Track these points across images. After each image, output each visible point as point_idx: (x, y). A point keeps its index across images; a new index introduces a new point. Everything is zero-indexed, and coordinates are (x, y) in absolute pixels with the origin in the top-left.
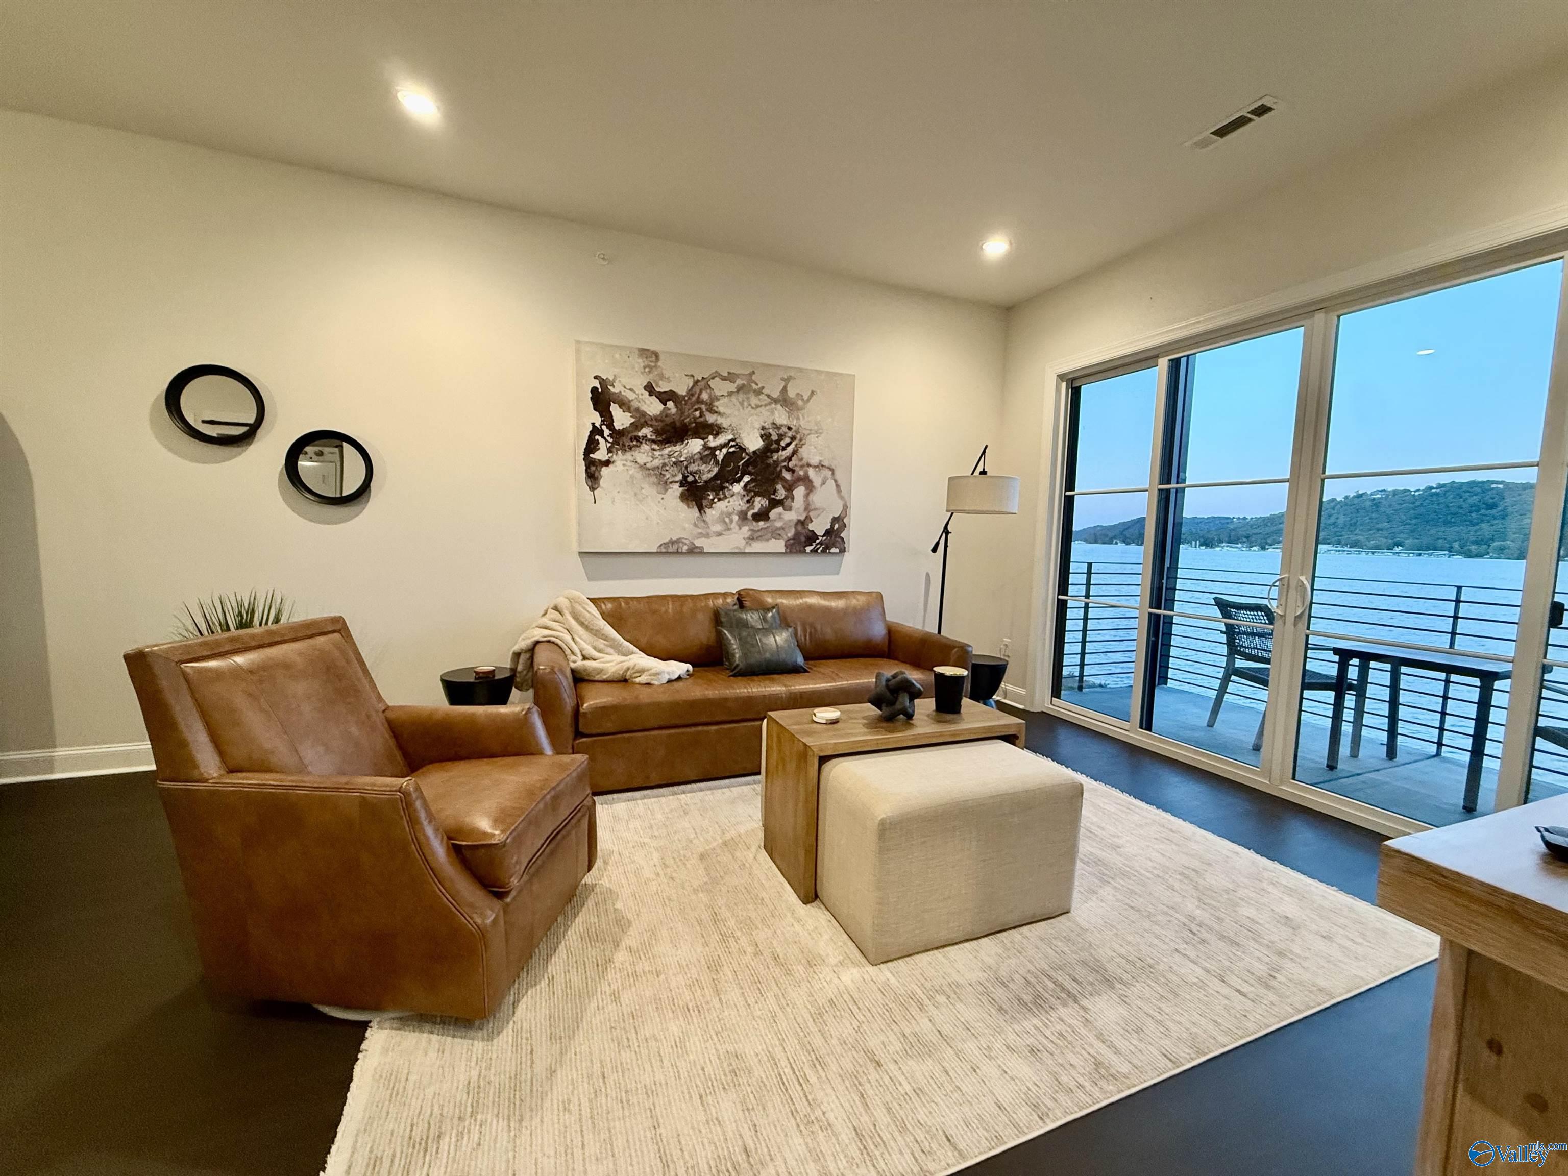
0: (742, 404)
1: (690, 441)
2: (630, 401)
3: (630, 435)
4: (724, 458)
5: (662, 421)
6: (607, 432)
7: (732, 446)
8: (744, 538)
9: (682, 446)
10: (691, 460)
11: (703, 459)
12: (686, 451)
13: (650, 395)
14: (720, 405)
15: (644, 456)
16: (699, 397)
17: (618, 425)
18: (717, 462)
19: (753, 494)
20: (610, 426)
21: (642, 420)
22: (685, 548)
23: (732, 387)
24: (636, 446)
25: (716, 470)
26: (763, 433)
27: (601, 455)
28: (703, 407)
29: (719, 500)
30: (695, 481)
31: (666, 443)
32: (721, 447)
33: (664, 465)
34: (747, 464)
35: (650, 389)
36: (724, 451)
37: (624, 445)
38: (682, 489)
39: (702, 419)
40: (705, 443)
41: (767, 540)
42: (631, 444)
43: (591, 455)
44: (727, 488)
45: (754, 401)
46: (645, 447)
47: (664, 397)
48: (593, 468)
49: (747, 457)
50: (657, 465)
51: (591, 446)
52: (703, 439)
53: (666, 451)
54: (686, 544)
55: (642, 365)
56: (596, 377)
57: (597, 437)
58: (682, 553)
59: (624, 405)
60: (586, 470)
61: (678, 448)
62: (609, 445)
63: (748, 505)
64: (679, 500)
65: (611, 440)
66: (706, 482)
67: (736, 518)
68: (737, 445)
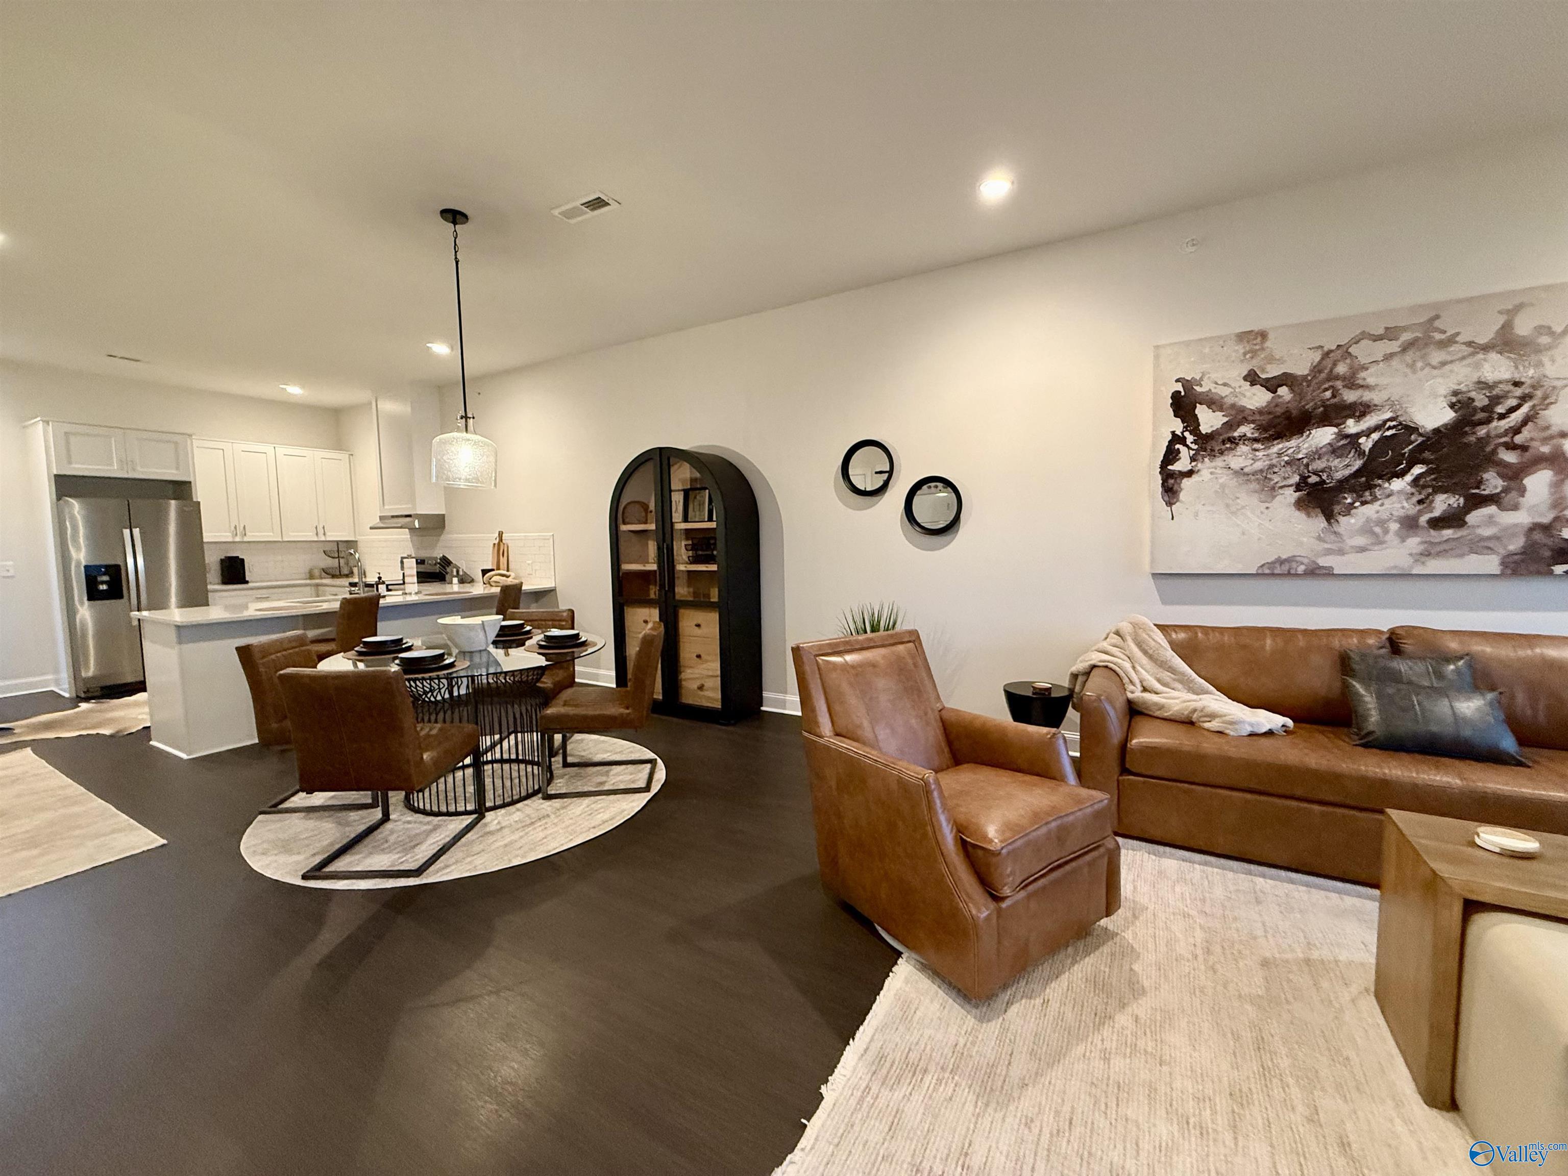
0: (1412, 366)
1: (1313, 432)
2: (1222, 398)
3: (1221, 438)
4: (1373, 445)
5: (1270, 413)
6: (1190, 438)
7: (1390, 428)
8: (1411, 555)
9: (1301, 439)
10: (1317, 454)
11: (1335, 451)
12: (1306, 445)
13: (1252, 385)
14: (1369, 377)
15: (1241, 459)
16: (1331, 371)
17: (1205, 429)
18: (1361, 453)
19: (1430, 490)
20: (1195, 431)
21: (1239, 416)
22: (1301, 569)
23: (1394, 346)
24: (1231, 449)
25: (1358, 464)
26: (1454, 400)
27: (1179, 466)
28: (1339, 384)
29: (1363, 503)
30: (1323, 482)
31: (1274, 440)
32: (1368, 433)
33: (1272, 466)
34: (1421, 448)
35: (1252, 378)
36: (1375, 436)
37: (1212, 450)
38: (1298, 494)
39: (1335, 400)
40: (1340, 431)
41: (1462, 556)
42: (1223, 447)
43: (1170, 467)
44: (1380, 485)
45: (1437, 357)
46: (1243, 449)
47: (1272, 385)
48: (1171, 481)
49: (1420, 439)
50: (1261, 467)
51: (1171, 456)
52: (1336, 426)
53: (1275, 449)
54: (1302, 564)
55: (1242, 351)
56: (1177, 381)
57: (1177, 446)
58: (1297, 575)
59: (1213, 403)
60: (1163, 484)
61: (1293, 443)
62: (1192, 452)
63: (1418, 507)
64: (1293, 508)
65: (1195, 447)
66: (1341, 482)
67: (1394, 526)
68: (1401, 424)
